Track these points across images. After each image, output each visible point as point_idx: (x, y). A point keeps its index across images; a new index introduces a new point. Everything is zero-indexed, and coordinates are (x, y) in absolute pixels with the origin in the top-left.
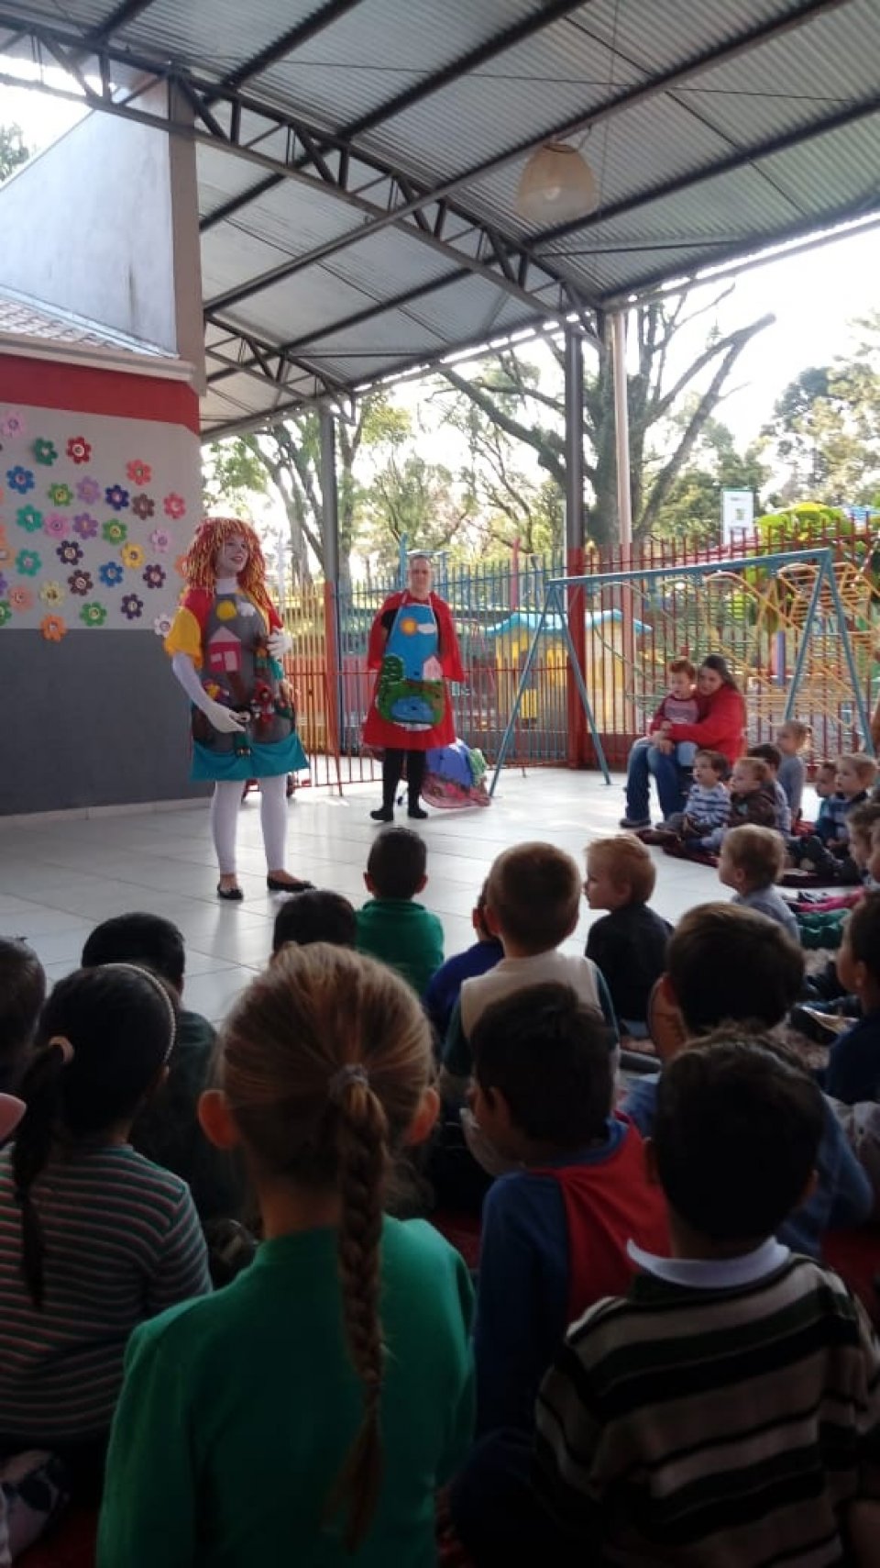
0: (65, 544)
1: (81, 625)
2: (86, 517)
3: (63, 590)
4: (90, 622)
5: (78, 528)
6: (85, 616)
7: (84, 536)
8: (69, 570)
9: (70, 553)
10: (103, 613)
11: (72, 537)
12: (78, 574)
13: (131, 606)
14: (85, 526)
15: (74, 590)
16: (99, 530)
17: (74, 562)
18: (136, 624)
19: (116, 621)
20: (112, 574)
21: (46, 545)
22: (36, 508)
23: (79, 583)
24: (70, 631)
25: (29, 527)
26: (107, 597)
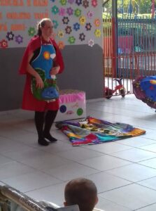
0: (64, 18)
1: (68, 44)
2: (70, 8)
3: (63, 32)
4: (71, 42)
5: (68, 12)
6: (69, 41)
7: (70, 14)
8: (65, 26)
9: (65, 21)
10: (75, 39)
11: (66, 15)
12: (68, 27)
13: (82, 37)
14: (70, 12)
15: (67, 32)
16: (74, 12)
17: (67, 23)
18: (84, 43)
19: (78, 42)
20: (77, 27)
21: (59, 18)
22: (57, 6)
23: (68, 30)
24: (66, 46)
25: (55, 13)
26: (75, 34)
